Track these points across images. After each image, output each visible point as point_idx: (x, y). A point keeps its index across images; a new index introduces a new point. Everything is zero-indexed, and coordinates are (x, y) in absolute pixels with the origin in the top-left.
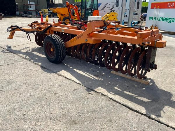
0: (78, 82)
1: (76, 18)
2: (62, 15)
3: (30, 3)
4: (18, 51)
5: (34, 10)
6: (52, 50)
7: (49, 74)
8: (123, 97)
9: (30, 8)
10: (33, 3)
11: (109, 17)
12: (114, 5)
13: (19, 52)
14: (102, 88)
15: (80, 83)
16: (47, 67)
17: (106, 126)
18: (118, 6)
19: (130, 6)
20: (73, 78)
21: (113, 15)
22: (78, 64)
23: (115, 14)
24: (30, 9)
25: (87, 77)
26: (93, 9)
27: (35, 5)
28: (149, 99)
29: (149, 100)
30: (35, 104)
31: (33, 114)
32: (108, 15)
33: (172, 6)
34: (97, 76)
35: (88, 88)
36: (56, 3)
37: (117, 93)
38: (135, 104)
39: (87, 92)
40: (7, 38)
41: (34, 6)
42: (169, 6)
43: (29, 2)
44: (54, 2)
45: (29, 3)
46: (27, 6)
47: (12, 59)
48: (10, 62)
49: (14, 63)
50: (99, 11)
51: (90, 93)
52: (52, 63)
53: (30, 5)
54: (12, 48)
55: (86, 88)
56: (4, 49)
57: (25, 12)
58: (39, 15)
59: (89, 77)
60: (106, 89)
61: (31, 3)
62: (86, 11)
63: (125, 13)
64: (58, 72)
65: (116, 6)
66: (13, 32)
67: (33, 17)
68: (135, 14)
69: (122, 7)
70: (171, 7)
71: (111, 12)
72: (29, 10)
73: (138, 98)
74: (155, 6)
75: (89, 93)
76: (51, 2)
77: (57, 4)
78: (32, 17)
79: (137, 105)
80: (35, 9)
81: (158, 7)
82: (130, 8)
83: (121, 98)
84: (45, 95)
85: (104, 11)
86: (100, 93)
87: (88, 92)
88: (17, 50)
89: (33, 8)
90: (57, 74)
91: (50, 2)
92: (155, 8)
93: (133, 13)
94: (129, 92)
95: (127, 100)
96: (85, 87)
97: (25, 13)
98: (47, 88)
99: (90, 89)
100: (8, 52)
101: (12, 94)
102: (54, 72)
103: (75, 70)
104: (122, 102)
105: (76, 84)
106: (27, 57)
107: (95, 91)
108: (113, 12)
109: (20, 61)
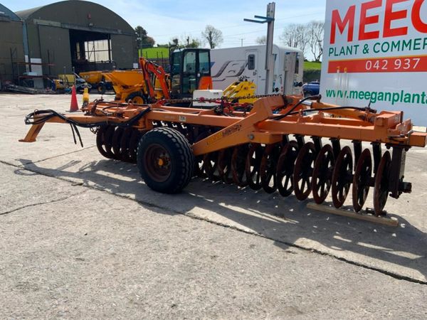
0: (247, 229)
1: (158, 94)
2: (125, 87)
3: (29, 60)
4: (56, 170)
5: (41, 77)
6: (161, 163)
7: (168, 217)
8: (365, 254)
9: (31, 71)
10: (38, 61)
11: (238, 92)
12: (243, 66)
13: (62, 172)
14: (309, 240)
15: (252, 231)
16: (155, 203)
17: (366, 312)
18: (253, 69)
19: (285, 67)
20: (232, 223)
21: (245, 88)
22: (221, 192)
23: (251, 85)
24: (30, 74)
25: (261, 219)
26: (199, 75)
27: (43, 65)
28: (417, 254)
29: (418, 257)
30: (184, 281)
31: (193, 301)
32: (235, 86)
33: (374, 67)
34: (282, 216)
35: (277, 241)
36: (92, 60)
37: (345, 247)
38: (397, 266)
39: (282, 250)
40: (20, 141)
41: (40, 66)
42: (368, 67)
43: (26, 57)
44: (87, 58)
45: (27, 61)
46: (23, 66)
47: (56, 190)
48: (53, 195)
49: (66, 198)
50: (213, 79)
51: (289, 252)
52: (161, 194)
53: (30, 63)
54: (39, 165)
55: (273, 242)
56: (17, 168)
57: (16, 82)
58: (54, 89)
59: (264, 217)
60: (318, 241)
61: (33, 60)
62: (184, 79)
63: (274, 84)
64: (188, 211)
65: (249, 69)
66: (38, 127)
67: (40, 93)
68: (296, 86)
69: (268, 71)
70: (373, 70)
71: (241, 80)
72: (26, 75)
73: (395, 253)
74: (338, 67)
75: (287, 250)
76: (79, 58)
77: (94, 63)
78: (35, 93)
79: (401, 267)
80: (41, 74)
81: (345, 69)
82: (286, 72)
83: (362, 256)
84: (193, 261)
85: (221, 78)
86: (310, 249)
87: (284, 249)
88: (54, 168)
89: (36, 72)
90: (187, 216)
91: (77, 57)
92: (338, 71)
93: (292, 84)
94: (370, 243)
95: (377, 260)
96: (271, 239)
97: (16, 84)
98: (186, 246)
99: (284, 243)
100: (32, 173)
101: (114, 265)
102: (179, 213)
103: (223, 204)
104: (368, 264)
105: (245, 234)
106: (91, 183)
107: (297, 247)
108: (246, 80)
109: (79, 191)
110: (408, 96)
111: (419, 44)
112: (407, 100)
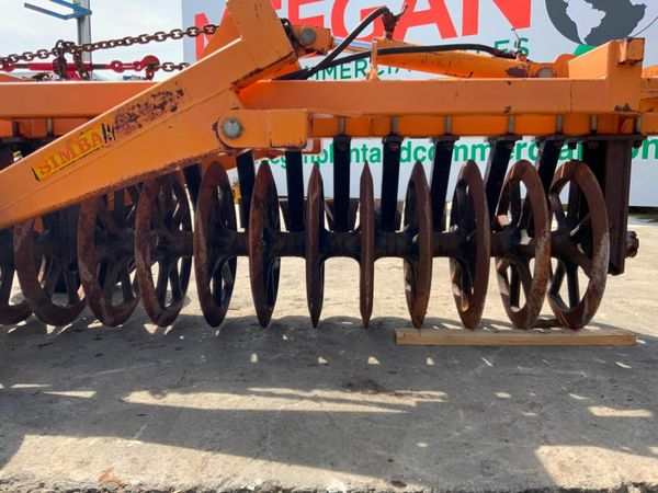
110: (375, 152)
111: (349, 69)
112: (375, 158)
